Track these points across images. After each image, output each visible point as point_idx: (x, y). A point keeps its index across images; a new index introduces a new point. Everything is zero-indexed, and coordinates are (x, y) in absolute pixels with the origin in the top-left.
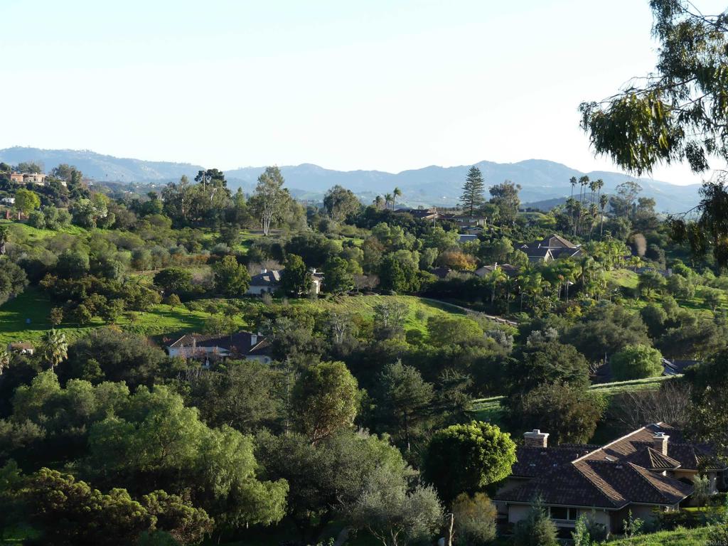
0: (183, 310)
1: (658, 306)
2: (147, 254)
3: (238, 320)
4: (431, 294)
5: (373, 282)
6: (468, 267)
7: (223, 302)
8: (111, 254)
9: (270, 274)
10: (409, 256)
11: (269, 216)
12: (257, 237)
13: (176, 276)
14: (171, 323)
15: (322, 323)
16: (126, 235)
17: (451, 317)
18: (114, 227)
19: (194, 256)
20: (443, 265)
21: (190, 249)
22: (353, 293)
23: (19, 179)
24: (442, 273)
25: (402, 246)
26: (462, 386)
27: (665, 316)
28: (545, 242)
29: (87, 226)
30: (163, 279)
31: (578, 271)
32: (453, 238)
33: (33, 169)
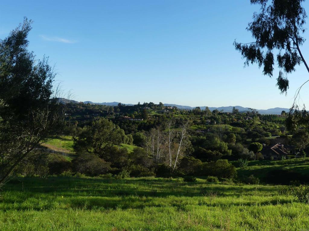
0: (197, 126)
1: (265, 127)
2: (192, 119)
3: (205, 127)
4: (231, 124)
5: (223, 122)
6: (236, 121)
7: (203, 125)
8: (187, 118)
9: (209, 121)
10: (228, 119)
11: (207, 113)
12: (205, 116)
13: (196, 121)
14: (196, 128)
15: (218, 128)
16: (188, 116)
17: (235, 128)
18: (186, 115)
19: (198, 119)
20: (232, 120)
21: (197, 118)
22: (220, 124)
23: (169, 108)
24: (232, 121)
25: (226, 118)
26: (246, 137)
27: (266, 128)
28: (246, 117)
29: (183, 114)
30: (194, 122)
31: (252, 122)
32: (234, 117)
33: (170, 107)
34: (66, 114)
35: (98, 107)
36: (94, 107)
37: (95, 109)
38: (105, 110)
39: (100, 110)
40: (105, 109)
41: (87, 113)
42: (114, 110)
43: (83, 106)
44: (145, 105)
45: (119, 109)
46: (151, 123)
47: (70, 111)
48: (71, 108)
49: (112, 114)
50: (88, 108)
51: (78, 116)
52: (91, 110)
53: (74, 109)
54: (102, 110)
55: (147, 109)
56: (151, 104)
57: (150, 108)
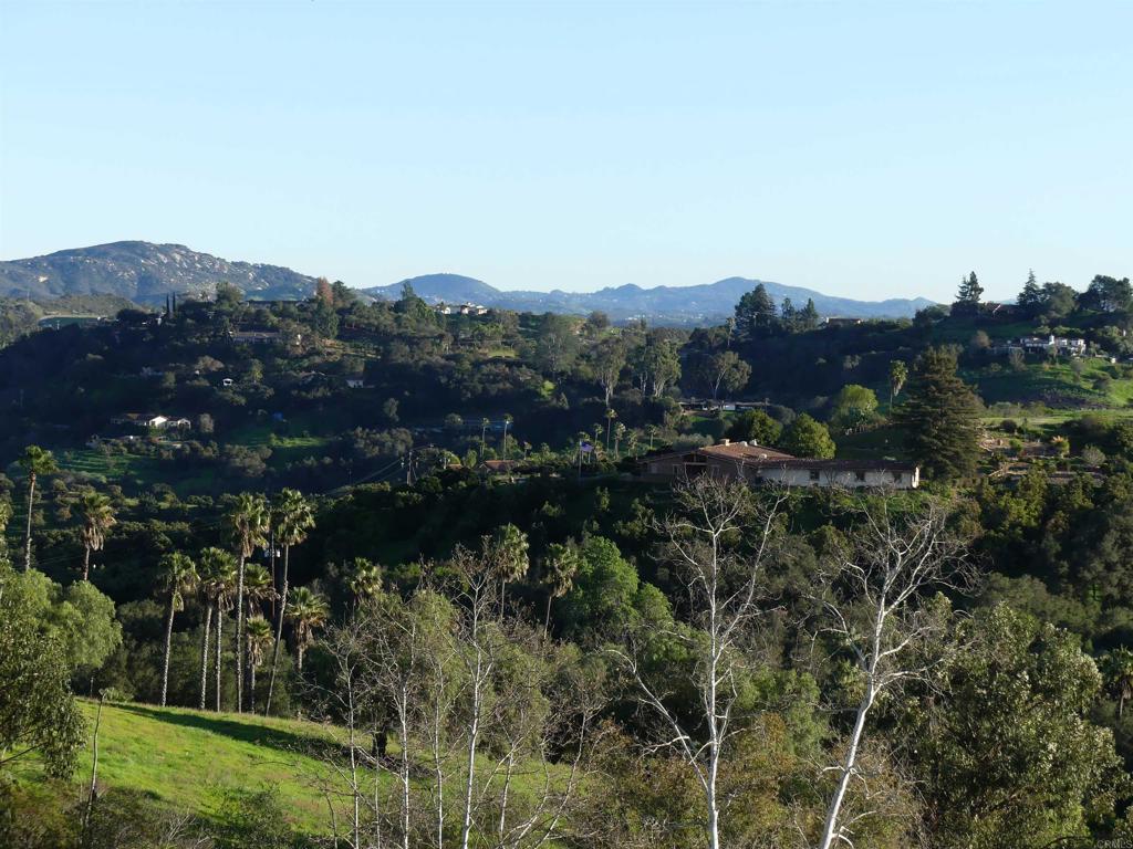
34: (159, 421)
35: (508, 341)
36: (468, 342)
37: (477, 365)
38: (586, 370)
39: (525, 375)
40: (584, 356)
41: (392, 407)
42: (677, 371)
43: (348, 333)
44: (1036, 307)
45: (731, 357)
46: (1004, 513)
47: (205, 383)
48: (223, 350)
49: (653, 413)
50: (401, 354)
51: (288, 443)
52: (429, 369)
53: (246, 369)
54: (548, 376)
55: (1051, 353)
56: (1105, 296)
57: (1087, 343)
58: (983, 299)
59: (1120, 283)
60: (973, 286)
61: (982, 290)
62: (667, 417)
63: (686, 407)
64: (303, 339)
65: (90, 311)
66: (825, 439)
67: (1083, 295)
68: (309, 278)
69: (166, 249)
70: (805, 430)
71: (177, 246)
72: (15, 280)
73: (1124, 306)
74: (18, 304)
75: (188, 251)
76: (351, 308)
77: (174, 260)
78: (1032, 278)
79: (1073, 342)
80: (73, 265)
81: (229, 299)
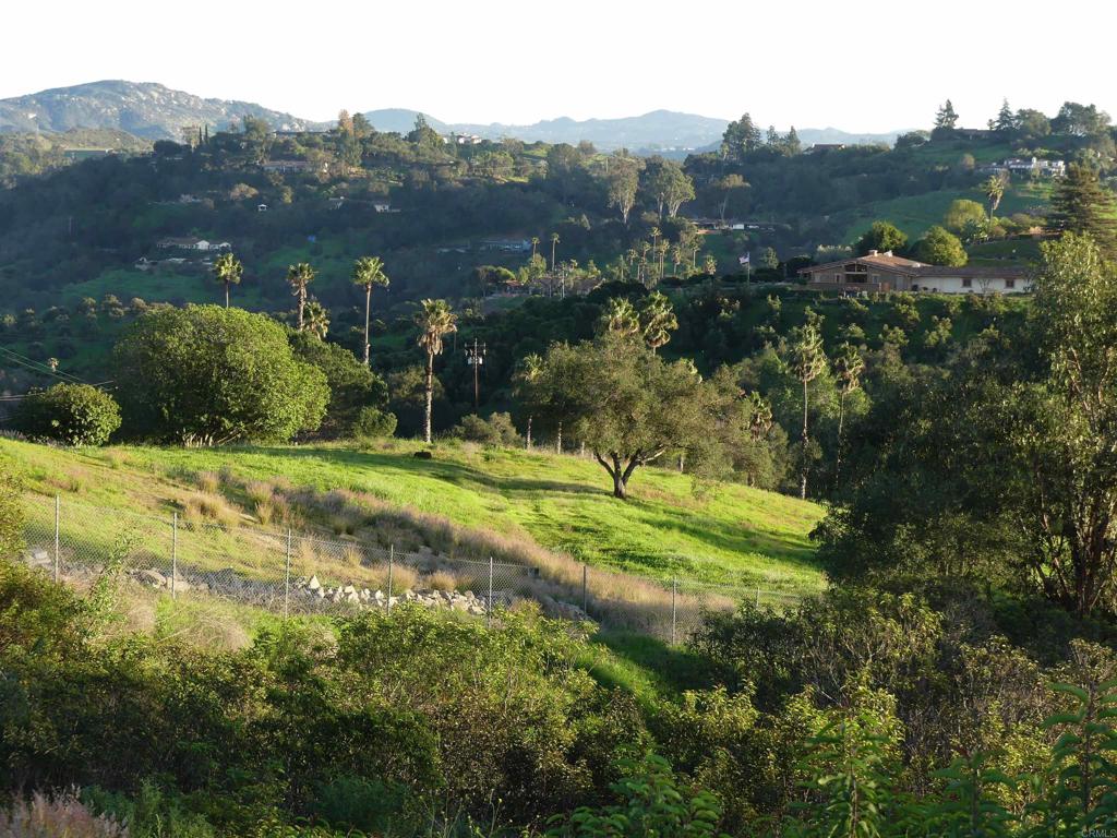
34: (203, 244)
36: (482, 169)
37: (494, 190)
44: (1012, 131)
48: (256, 178)
52: (450, 194)
53: (278, 195)
55: (1034, 173)
56: (1073, 121)
57: (1066, 164)
58: (958, 125)
59: (1087, 109)
60: (949, 112)
61: (957, 116)
62: (683, 236)
63: (700, 227)
64: (329, 168)
65: (95, 144)
66: (957, 249)
67: (1053, 120)
68: (276, 113)
69: (144, 87)
70: (940, 241)
71: (155, 84)
72: (6, 117)
73: (1091, 129)
74: (29, 138)
75: (165, 89)
76: (372, 138)
77: (152, 97)
78: (1006, 105)
79: (1054, 164)
80: (60, 103)
81: (257, 130)
